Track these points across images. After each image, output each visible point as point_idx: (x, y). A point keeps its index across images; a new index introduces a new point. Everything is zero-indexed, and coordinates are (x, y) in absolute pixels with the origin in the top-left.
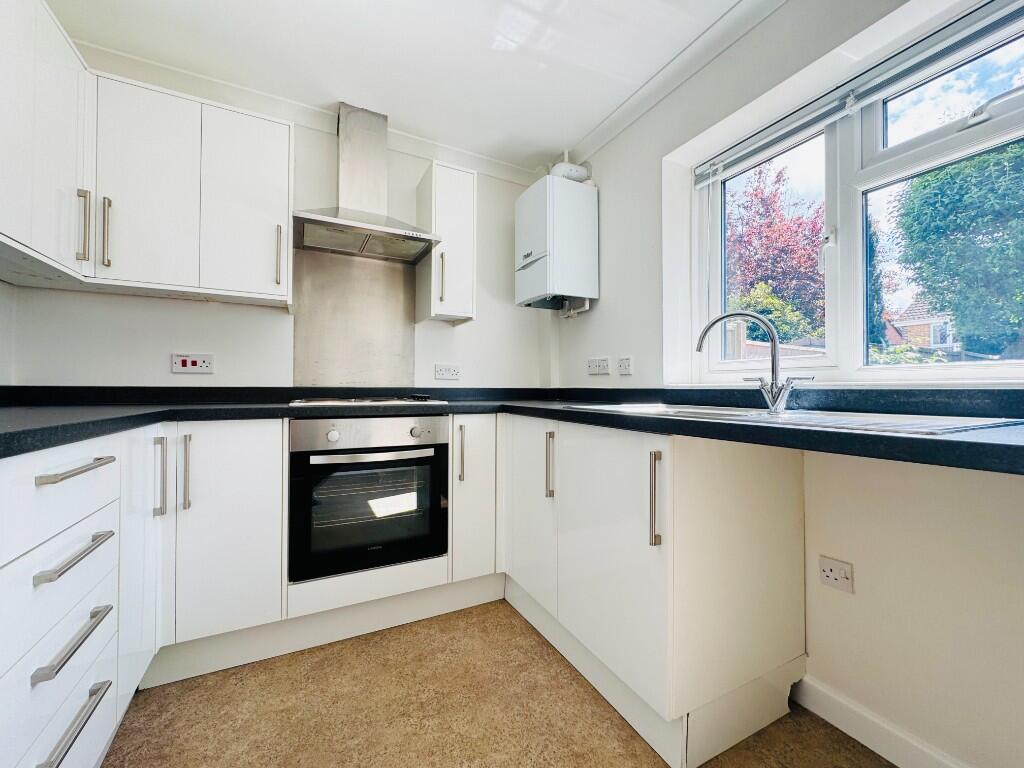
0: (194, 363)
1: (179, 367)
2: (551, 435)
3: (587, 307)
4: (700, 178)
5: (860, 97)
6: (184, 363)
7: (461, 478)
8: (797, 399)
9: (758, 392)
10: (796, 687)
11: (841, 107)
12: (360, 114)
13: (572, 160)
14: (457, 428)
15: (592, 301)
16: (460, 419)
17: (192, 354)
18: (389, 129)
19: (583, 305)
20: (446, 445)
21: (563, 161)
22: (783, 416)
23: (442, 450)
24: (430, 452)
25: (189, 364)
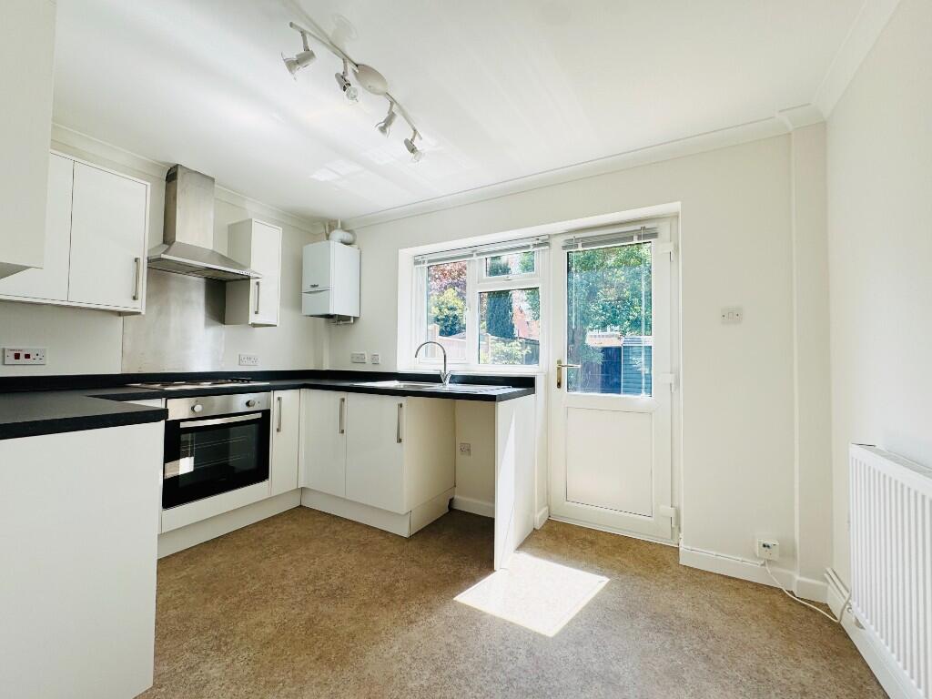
0: (27, 356)
1: (11, 359)
2: (343, 400)
3: (352, 321)
4: (417, 263)
5: (478, 255)
6: (17, 356)
7: (278, 430)
8: (454, 379)
9: (439, 375)
10: (451, 501)
11: (472, 255)
12: (194, 175)
13: (343, 228)
14: (276, 399)
15: (354, 318)
16: (278, 394)
17: (24, 347)
18: (216, 186)
19: (350, 320)
20: (269, 410)
21: (337, 228)
22: (448, 387)
23: (266, 414)
24: (259, 415)
25: (22, 356)
